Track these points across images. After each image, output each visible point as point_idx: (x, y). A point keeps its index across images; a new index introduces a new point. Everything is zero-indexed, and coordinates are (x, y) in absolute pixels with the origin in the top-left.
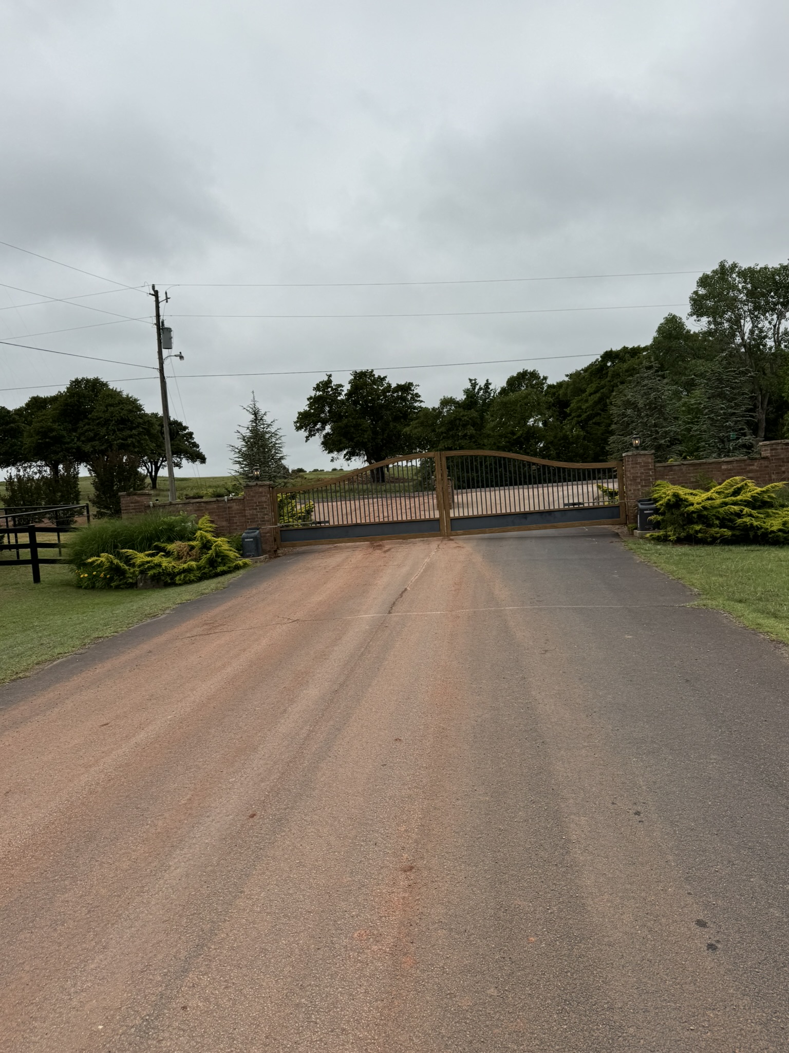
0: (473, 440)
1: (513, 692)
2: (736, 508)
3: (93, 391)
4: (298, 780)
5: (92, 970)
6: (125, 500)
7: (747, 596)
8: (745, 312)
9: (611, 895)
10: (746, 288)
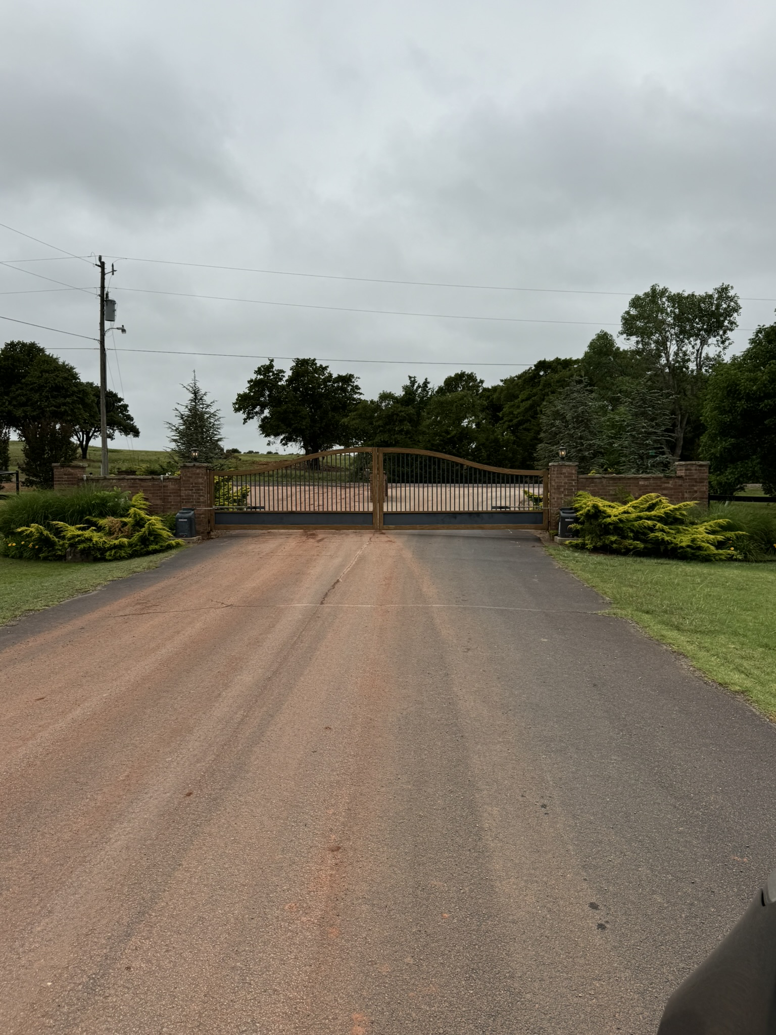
0: (409, 436)
1: (437, 687)
2: (650, 523)
3: (28, 355)
4: (233, 762)
5: (39, 932)
6: (59, 472)
7: (653, 608)
8: (671, 335)
9: (517, 878)
10: (674, 313)
